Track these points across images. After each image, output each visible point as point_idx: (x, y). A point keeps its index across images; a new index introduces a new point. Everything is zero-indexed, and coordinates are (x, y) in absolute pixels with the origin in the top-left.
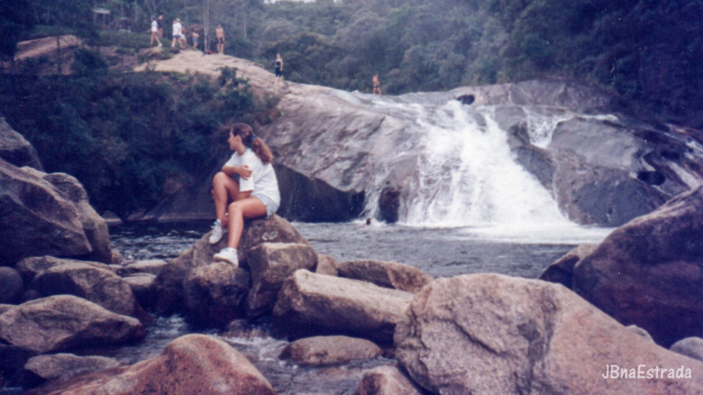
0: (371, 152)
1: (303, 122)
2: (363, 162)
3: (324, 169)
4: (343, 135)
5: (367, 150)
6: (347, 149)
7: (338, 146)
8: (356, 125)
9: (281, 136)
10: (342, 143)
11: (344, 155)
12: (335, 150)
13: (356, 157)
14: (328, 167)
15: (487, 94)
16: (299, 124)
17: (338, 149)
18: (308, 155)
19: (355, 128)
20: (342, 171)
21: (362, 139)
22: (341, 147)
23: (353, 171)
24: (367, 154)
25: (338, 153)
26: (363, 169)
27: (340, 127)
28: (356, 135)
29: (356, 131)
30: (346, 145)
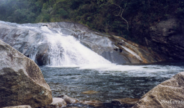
0: (28, 42)
2: (26, 45)
4: (15, 36)
5: (26, 41)
6: (18, 40)
7: (14, 39)
8: (19, 33)
10: (15, 38)
11: (17, 43)
12: (13, 41)
13: (22, 43)
15: (51, 25)
17: (14, 41)
19: (19, 34)
20: (18, 48)
21: (23, 37)
22: (16, 40)
23: (22, 48)
24: (27, 42)
25: (15, 42)
26: (26, 47)
27: (13, 33)
28: (20, 36)
29: (20, 35)
30: (17, 39)
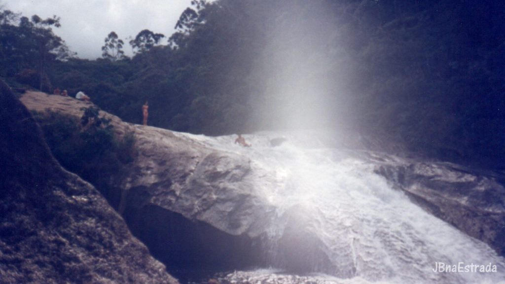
0: (253, 194)
1: (165, 161)
3: (204, 210)
4: (215, 175)
5: (247, 192)
6: (224, 190)
7: (213, 186)
8: (225, 166)
9: (145, 175)
10: (216, 183)
11: (223, 196)
13: (238, 199)
14: (208, 208)
16: (162, 163)
17: (215, 190)
18: (183, 196)
19: (225, 169)
20: (226, 214)
21: (237, 180)
22: (218, 188)
23: (238, 213)
24: (249, 196)
25: (216, 194)
27: (209, 168)
28: (228, 177)
29: (227, 173)
